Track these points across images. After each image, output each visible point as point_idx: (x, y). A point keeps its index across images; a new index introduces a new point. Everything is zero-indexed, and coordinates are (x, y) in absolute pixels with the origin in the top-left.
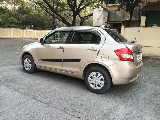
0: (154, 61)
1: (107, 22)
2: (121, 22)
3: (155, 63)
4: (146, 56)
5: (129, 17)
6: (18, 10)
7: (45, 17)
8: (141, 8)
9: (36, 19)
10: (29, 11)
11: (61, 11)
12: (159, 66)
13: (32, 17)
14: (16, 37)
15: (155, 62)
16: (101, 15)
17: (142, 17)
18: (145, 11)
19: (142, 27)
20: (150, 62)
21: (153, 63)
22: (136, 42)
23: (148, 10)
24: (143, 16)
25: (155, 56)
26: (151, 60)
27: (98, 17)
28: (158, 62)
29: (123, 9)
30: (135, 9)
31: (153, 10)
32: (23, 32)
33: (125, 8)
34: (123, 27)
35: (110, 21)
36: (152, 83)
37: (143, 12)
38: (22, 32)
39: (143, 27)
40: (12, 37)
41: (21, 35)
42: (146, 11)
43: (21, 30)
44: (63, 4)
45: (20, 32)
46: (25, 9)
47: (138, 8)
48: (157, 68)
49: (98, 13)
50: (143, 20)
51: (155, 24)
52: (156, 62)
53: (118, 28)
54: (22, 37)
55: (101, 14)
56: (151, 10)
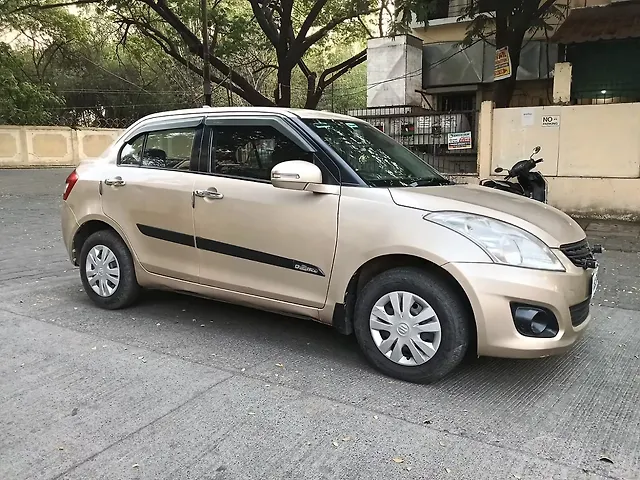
0: (612, 230)
1: (420, 89)
2: (475, 88)
3: (616, 237)
4: (579, 214)
5: (510, 68)
6: (50, 52)
7: (160, 75)
8: (551, 34)
9: (122, 85)
10: (93, 56)
11: (229, 50)
12: (634, 249)
13: (105, 76)
14: (47, 160)
15: (617, 234)
16: (399, 62)
17: (558, 66)
18: (569, 45)
19: (561, 103)
20: (598, 234)
21: (610, 237)
22: (540, 160)
23: (580, 39)
24: (561, 60)
25: (612, 212)
26: (600, 226)
27: (386, 70)
28: (626, 233)
29: (483, 37)
30: (527, 35)
31: (597, 38)
32: (77, 138)
33: (492, 34)
34: (486, 106)
35: (432, 84)
36: (628, 306)
37: (561, 47)
38: (72, 140)
39: (564, 104)
40: (32, 159)
41: (69, 149)
42: (574, 43)
43: (64, 133)
44: (235, 23)
45: (63, 140)
46: (74, 46)
47: (540, 33)
48: (628, 255)
49: (385, 54)
50: (563, 78)
51: (604, 92)
52: (620, 234)
53: (467, 111)
54: (72, 161)
55: (397, 60)
56: (589, 38)
